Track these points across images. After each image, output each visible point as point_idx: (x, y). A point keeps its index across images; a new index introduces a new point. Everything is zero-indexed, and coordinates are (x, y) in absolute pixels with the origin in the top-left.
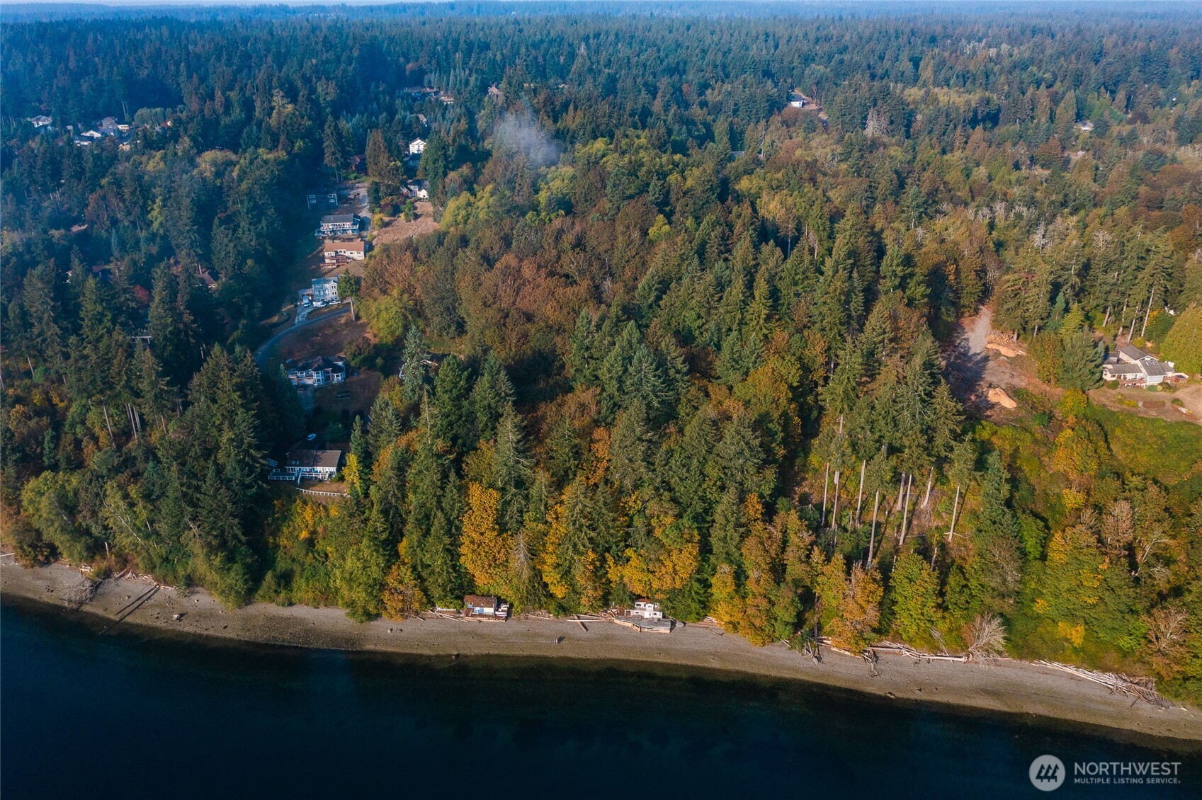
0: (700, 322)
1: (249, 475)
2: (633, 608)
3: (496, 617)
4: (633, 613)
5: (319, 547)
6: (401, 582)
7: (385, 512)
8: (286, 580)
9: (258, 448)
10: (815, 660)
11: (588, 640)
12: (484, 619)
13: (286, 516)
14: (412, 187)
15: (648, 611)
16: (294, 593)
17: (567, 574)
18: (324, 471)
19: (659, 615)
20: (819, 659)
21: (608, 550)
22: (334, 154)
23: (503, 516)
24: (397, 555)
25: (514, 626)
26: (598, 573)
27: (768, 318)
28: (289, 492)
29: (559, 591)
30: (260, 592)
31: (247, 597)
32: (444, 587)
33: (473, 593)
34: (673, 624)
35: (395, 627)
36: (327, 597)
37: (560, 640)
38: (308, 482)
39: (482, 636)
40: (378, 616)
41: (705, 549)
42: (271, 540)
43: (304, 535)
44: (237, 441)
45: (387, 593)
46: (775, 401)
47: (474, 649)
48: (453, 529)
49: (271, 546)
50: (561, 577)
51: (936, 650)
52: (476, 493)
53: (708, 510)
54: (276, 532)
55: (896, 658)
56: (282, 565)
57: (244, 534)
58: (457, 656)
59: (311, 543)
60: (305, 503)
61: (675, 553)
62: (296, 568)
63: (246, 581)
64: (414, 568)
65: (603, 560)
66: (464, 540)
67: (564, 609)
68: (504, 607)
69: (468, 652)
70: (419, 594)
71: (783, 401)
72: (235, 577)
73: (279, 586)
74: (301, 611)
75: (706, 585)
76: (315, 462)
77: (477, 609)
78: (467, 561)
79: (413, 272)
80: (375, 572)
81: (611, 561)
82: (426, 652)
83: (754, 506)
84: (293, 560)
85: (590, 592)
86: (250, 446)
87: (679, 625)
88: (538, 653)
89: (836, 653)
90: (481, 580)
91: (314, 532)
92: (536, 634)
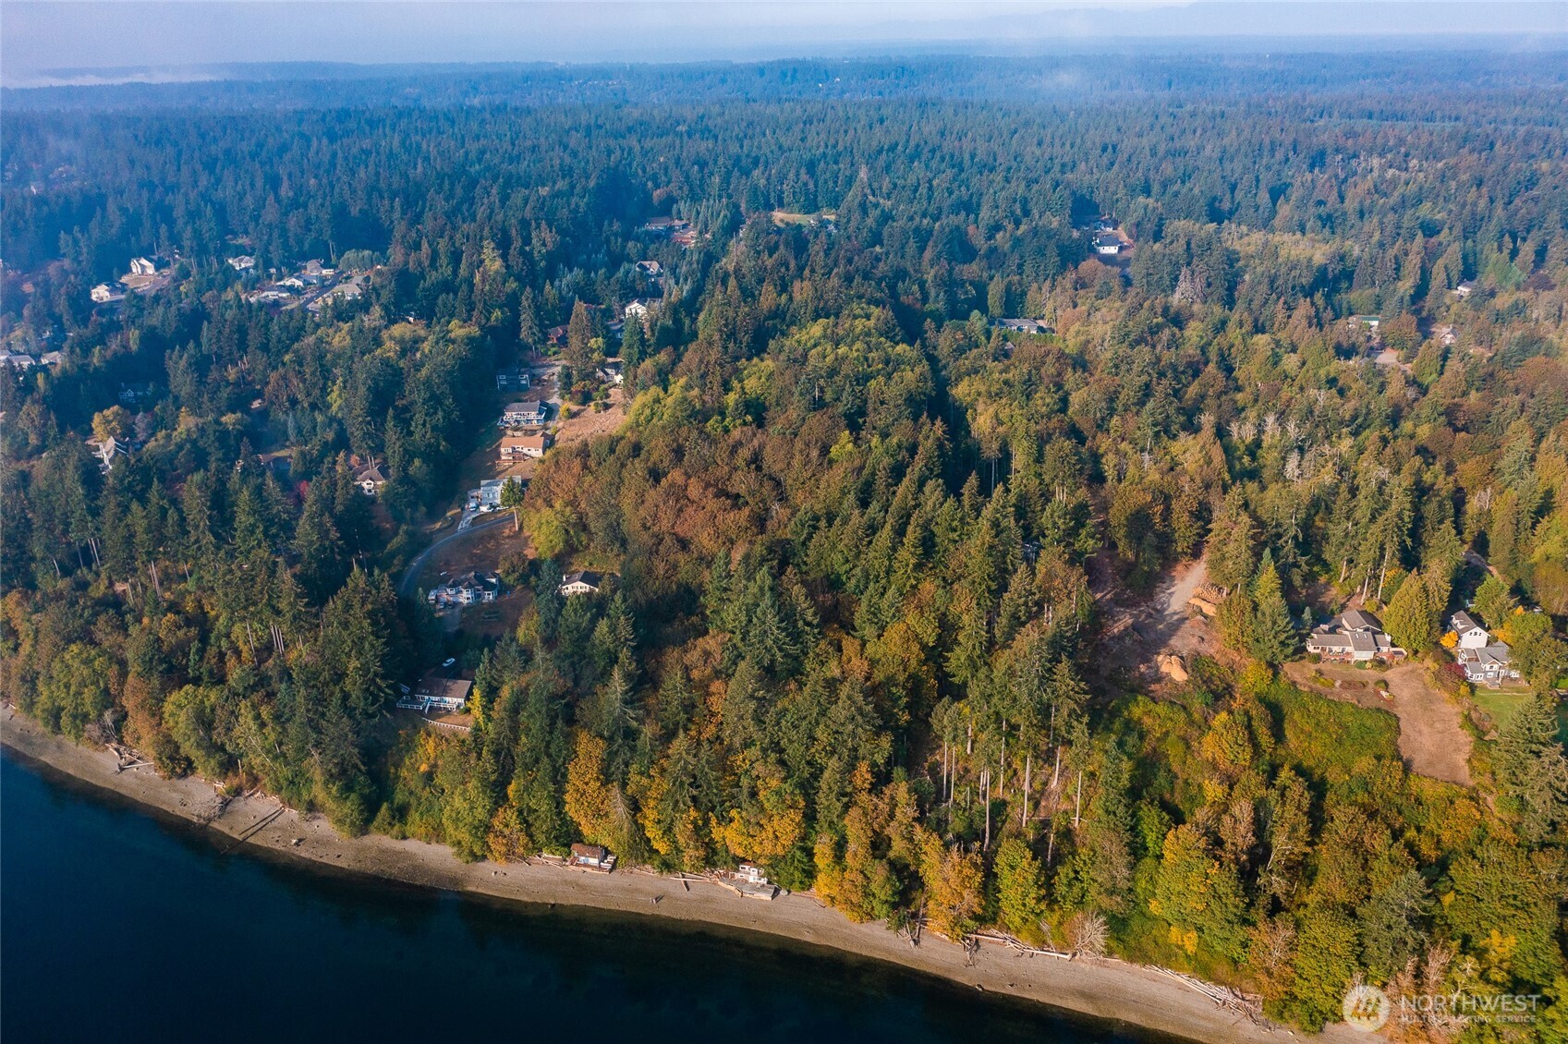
0: (847, 566)
1: (373, 704)
2: (737, 871)
3: (600, 868)
4: (738, 876)
5: (437, 781)
6: (507, 826)
7: (496, 754)
8: (401, 813)
9: (384, 677)
10: (912, 943)
11: (687, 900)
12: (589, 870)
13: (410, 746)
14: (609, 371)
15: (751, 875)
16: (408, 828)
17: (669, 830)
18: (453, 701)
19: (764, 881)
20: (916, 942)
21: (713, 809)
22: (531, 328)
23: (609, 765)
24: (506, 797)
25: (618, 879)
26: (700, 831)
27: (919, 567)
28: (416, 721)
29: (662, 847)
30: (375, 823)
31: (363, 827)
32: (547, 833)
33: (581, 842)
34: (777, 891)
35: (499, 870)
36: (437, 834)
37: (658, 899)
38: (435, 712)
39: (582, 887)
40: (484, 858)
41: (810, 817)
42: (392, 770)
43: (424, 768)
44: (364, 669)
45: (492, 835)
46: (904, 664)
47: (571, 898)
48: (559, 778)
49: (392, 776)
50: (664, 833)
51: (1042, 944)
52: (583, 738)
53: (816, 776)
54: (397, 766)
55: (998, 948)
56: (400, 797)
57: (364, 764)
58: (553, 905)
59: (429, 777)
60: (429, 735)
61: (776, 818)
62: (413, 801)
63: (361, 812)
64: (520, 812)
65: (707, 821)
66: (569, 787)
67: (667, 866)
68: (611, 858)
69: (564, 902)
70: (524, 839)
71: (913, 662)
72: (350, 807)
73: (394, 818)
74: (413, 846)
75: (810, 853)
76: (445, 692)
77: (582, 858)
78: (571, 810)
80: (481, 813)
81: (714, 822)
82: (525, 899)
83: (863, 775)
84: (411, 793)
85: (691, 854)
86: (376, 674)
87: (783, 893)
88: (633, 910)
89: (938, 938)
90: (586, 830)
91: (435, 765)
92: (637, 890)
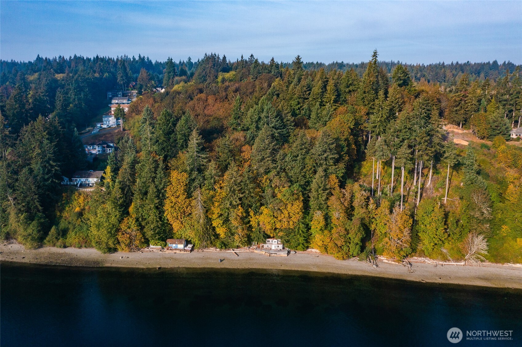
0: (299, 106)
1: (47, 174)
2: (265, 242)
3: (185, 250)
4: (265, 246)
5: (85, 216)
6: (129, 228)
7: (122, 189)
8: (64, 233)
9: (54, 161)
10: (375, 266)
11: (239, 260)
12: (178, 252)
13: (69, 201)
14: (158, 89)
15: (274, 244)
16: (68, 240)
17: (226, 221)
18: (92, 180)
19: (281, 247)
20: (377, 266)
21: (250, 206)
22: (122, 77)
23: (190, 188)
24: (128, 213)
25: (196, 254)
26: (245, 220)
27: (336, 101)
28: (73, 189)
29: (221, 231)
30: (47, 239)
31: (40, 241)
32: (154, 230)
33: (172, 238)
34: (289, 253)
35: (124, 256)
36: (86, 243)
37: (221, 261)
38: (82, 185)
39: (176, 259)
40: (115, 250)
41: (306, 208)
42: (58, 214)
43: (77, 209)
44: (43, 155)
45: (120, 234)
46: (342, 133)
47: (169, 265)
48: (161, 195)
49: (58, 216)
50: (223, 223)
51: (445, 259)
52: (174, 175)
53: (308, 183)
54: (62, 210)
55: (423, 264)
56: (63, 225)
57: (41, 206)
58: (160, 268)
59: (80, 214)
60: (80, 194)
61: (289, 206)
62: (70, 226)
63: (39, 231)
64: (137, 220)
65: (247, 213)
66: (167, 202)
67: (225, 246)
68: (190, 246)
69: (166, 267)
70: (139, 236)
71: (346, 133)
72: (33, 228)
73: (59, 235)
74: (72, 251)
75: (308, 228)
76: (89, 176)
77: (174, 245)
78: (169, 214)
79: (152, 106)
80: (113, 220)
81: (252, 214)
82: (142, 267)
83: (334, 180)
84: (69, 223)
85: (240, 232)
86: (50, 159)
87: (292, 252)
88: (208, 266)
89: (387, 263)
90: (176, 226)
91: (84, 209)
92: (208, 258)
